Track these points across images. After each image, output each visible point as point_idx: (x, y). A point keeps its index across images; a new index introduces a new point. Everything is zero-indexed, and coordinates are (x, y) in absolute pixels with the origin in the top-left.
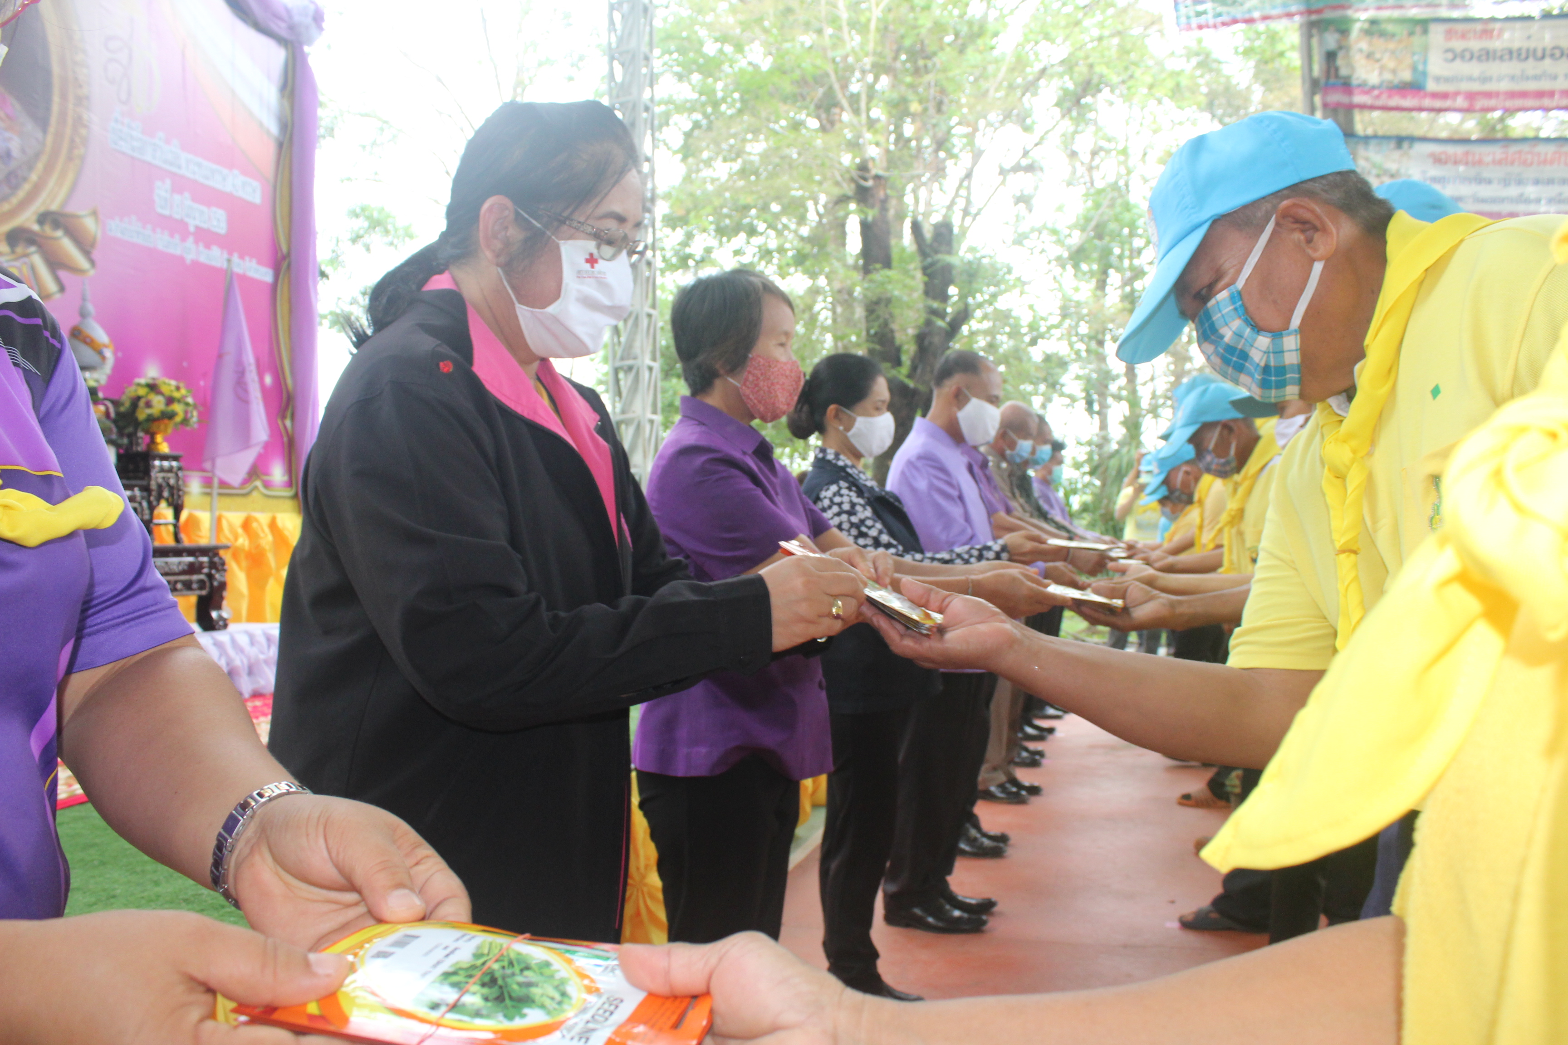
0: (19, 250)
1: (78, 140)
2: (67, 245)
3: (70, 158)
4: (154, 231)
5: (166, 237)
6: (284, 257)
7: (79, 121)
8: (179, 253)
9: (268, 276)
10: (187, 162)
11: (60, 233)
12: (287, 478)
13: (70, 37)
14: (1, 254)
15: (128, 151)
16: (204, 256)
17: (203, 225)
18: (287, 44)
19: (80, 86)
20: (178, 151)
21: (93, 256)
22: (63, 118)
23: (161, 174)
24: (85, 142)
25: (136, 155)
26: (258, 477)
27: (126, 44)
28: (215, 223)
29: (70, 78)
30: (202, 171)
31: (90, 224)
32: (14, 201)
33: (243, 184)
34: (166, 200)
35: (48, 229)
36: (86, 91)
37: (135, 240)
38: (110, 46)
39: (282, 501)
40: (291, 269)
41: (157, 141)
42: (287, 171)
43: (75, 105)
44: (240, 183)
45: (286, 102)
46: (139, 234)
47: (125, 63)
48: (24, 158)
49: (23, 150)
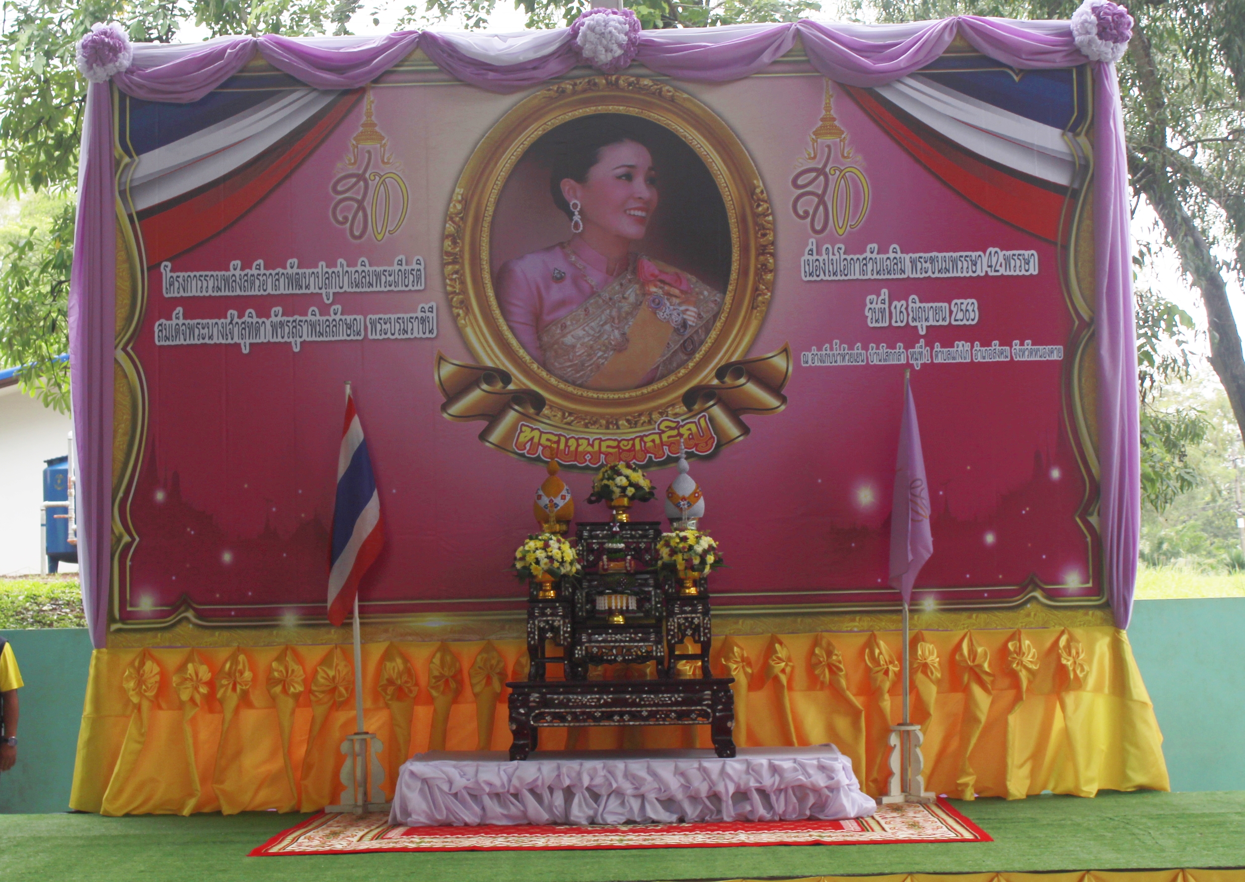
0: (696, 407)
1: (762, 287)
2: (753, 390)
3: (753, 307)
4: (865, 348)
5: (883, 349)
6: (1084, 325)
7: (764, 268)
8: (903, 361)
9: (1054, 353)
10: (913, 262)
11: (742, 380)
12: (1090, 585)
13: (751, 191)
14: (676, 415)
15: (827, 278)
16: (942, 356)
17: (941, 323)
18: (1081, 70)
19: (764, 235)
20: (899, 255)
21: (783, 392)
22: (744, 272)
23: (874, 286)
24: (771, 287)
25: (839, 278)
26: (1037, 587)
27: (821, 172)
28: (960, 316)
29: (752, 232)
30: (941, 264)
31: (780, 362)
32: (691, 365)
33: (1007, 260)
34: (882, 311)
35: (728, 380)
36: (770, 237)
37: (840, 363)
38: (800, 182)
39: (1081, 612)
40: (1095, 338)
41: (868, 254)
42: (1087, 222)
43: (758, 255)
44: (1001, 259)
45: (1082, 140)
46: (844, 356)
47: (820, 191)
48: (701, 323)
49: (700, 317)
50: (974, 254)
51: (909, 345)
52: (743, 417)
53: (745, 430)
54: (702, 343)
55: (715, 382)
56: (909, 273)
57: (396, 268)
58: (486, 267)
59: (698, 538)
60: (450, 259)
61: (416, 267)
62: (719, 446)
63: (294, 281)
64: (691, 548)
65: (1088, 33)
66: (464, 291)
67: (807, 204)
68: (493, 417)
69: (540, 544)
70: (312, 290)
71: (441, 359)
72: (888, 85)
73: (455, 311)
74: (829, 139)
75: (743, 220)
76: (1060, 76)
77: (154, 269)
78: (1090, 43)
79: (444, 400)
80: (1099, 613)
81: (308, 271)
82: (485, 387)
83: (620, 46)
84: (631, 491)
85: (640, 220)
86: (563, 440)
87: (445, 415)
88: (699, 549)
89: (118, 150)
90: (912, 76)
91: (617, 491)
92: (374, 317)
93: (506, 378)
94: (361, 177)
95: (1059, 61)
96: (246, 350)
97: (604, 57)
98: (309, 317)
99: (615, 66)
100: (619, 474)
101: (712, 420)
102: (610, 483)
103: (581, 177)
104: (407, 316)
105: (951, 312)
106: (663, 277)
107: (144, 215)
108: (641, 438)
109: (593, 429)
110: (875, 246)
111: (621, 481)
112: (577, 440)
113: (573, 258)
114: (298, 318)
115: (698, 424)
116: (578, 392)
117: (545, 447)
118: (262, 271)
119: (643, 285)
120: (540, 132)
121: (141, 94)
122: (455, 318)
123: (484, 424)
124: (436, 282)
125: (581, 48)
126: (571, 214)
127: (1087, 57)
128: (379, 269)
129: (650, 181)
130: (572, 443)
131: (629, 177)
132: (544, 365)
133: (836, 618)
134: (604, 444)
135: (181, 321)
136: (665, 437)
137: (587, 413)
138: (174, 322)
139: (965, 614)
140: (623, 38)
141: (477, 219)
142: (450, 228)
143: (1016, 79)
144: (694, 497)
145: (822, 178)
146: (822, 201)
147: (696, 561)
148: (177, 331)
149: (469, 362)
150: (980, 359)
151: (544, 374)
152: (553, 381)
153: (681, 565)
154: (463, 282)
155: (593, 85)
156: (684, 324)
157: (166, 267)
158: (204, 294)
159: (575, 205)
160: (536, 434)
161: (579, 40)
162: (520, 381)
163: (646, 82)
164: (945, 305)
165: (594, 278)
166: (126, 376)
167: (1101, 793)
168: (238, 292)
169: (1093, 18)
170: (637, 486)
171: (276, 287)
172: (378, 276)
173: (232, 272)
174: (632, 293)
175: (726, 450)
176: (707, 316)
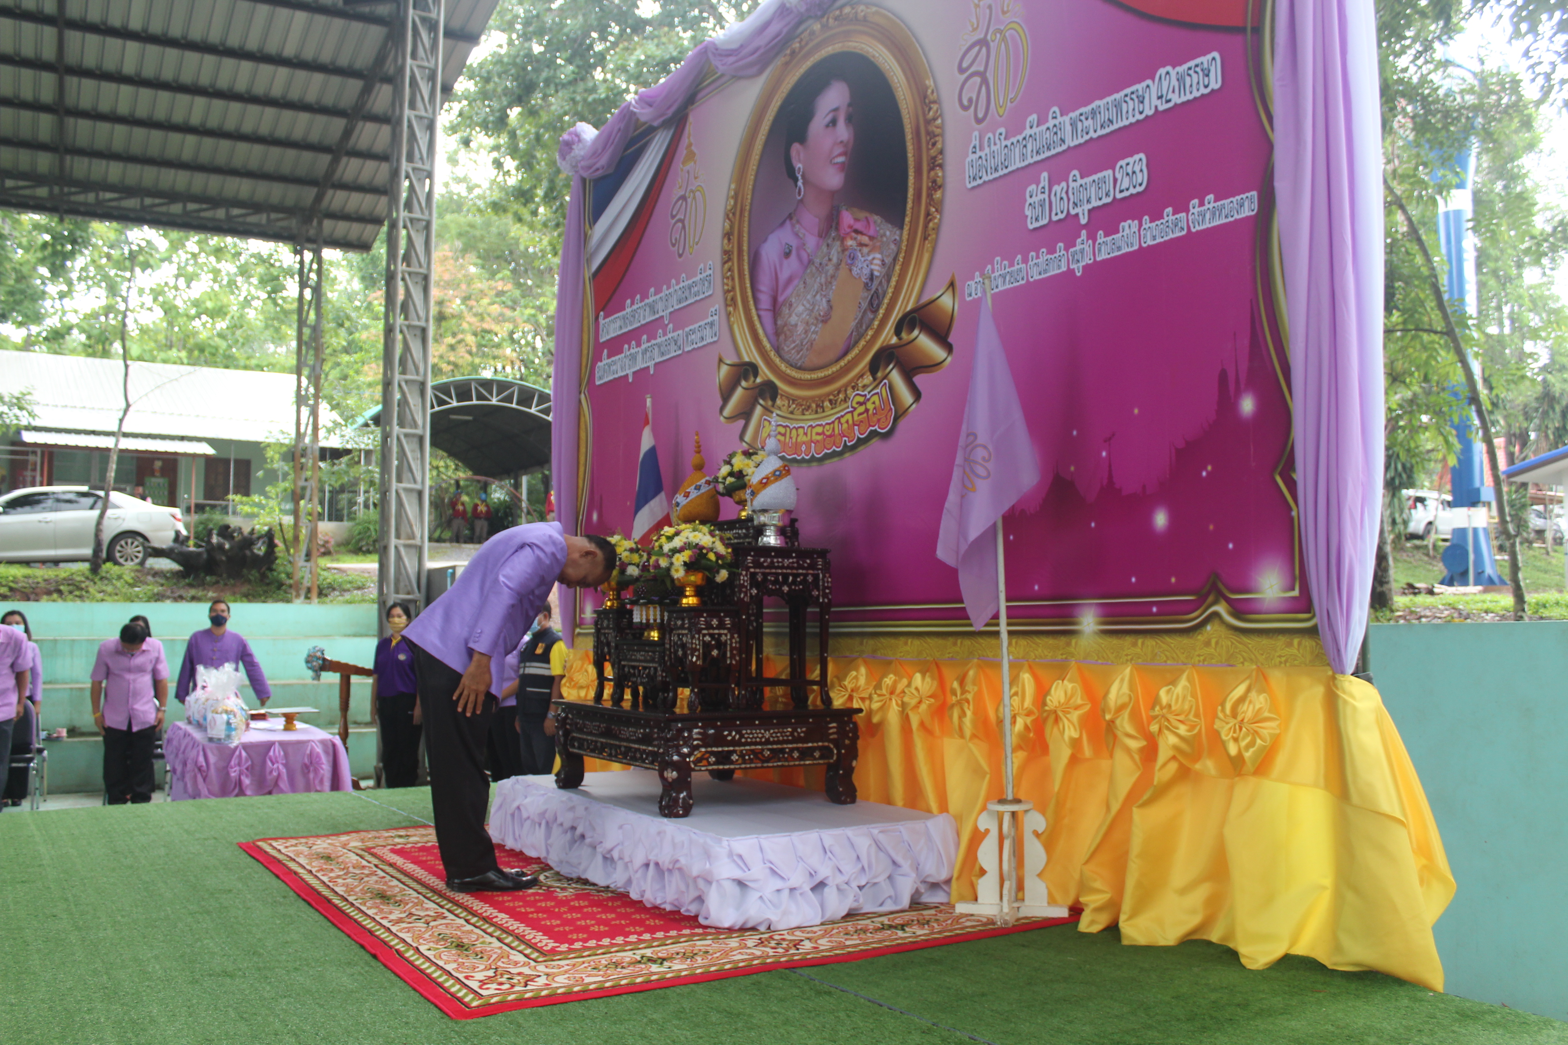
0: (879, 374)
1: (933, 210)
2: (924, 343)
4: (1025, 261)
5: (1043, 256)
7: (934, 186)
8: (1064, 269)
9: (1245, 206)
10: (1074, 124)
11: (916, 333)
13: (923, 95)
14: (864, 387)
15: (990, 177)
16: (1106, 248)
17: (1104, 201)
19: (934, 145)
20: (1059, 120)
21: (950, 339)
22: (917, 197)
23: (1029, 173)
24: (940, 207)
25: (1001, 173)
26: (1220, 597)
27: (983, 43)
28: (1126, 183)
29: (924, 146)
30: (1100, 119)
31: (947, 301)
33: (1181, 78)
34: (1042, 204)
35: (904, 335)
36: (939, 145)
37: (1001, 288)
38: (965, 65)
39: (1282, 640)
41: (1028, 132)
43: (930, 171)
44: (1175, 81)
46: (1004, 277)
47: (982, 69)
48: (884, 272)
49: (883, 264)
50: (1139, 87)
51: (1070, 244)
52: (917, 379)
53: (917, 394)
54: (884, 295)
55: (894, 340)
56: (1071, 142)
57: (699, 277)
60: (726, 258)
61: (709, 273)
62: (896, 419)
63: (652, 308)
66: (733, 288)
67: (971, 89)
68: (748, 414)
70: (660, 314)
71: (720, 361)
73: (728, 309)
75: (917, 131)
77: (597, 320)
79: (721, 402)
81: (658, 297)
82: (744, 383)
85: (842, 167)
87: (721, 418)
89: (587, 226)
92: (688, 329)
93: (756, 371)
94: (684, 198)
96: (631, 379)
98: (658, 340)
101: (891, 388)
103: (803, 138)
104: (703, 323)
105: (1115, 180)
106: (857, 225)
107: (595, 273)
108: (839, 420)
109: (807, 415)
110: (1034, 117)
112: (797, 429)
113: (797, 228)
114: (653, 342)
115: (881, 395)
118: (639, 305)
119: (842, 241)
122: (728, 317)
123: (742, 422)
124: (719, 284)
126: (796, 181)
128: (691, 282)
129: (848, 120)
131: (834, 122)
134: (814, 432)
135: (606, 362)
136: (856, 416)
137: (803, 399)
138: (603, 362)
139: (1129, 639)
141: (742, 212)
142: (727, 226)
145: (984, 50)
146: (985, 81)
148: (605, 371)
149: (735, 359)
150: (1150, 242)
151: (777, 360)
154: (733, 279)
156: (872, 277)
157: (602, 317)
158: (615, 334)
159: (799, 169)
162: (763, 372)
164: (1109, 173)
165: (810, 245)
166: (585, 416)
168: (629, 328)
171: (645, 317)
172: (690, 289)
173: (627, 311)
174: (835, 253)
175: (902, 423)
176: (888, 261)
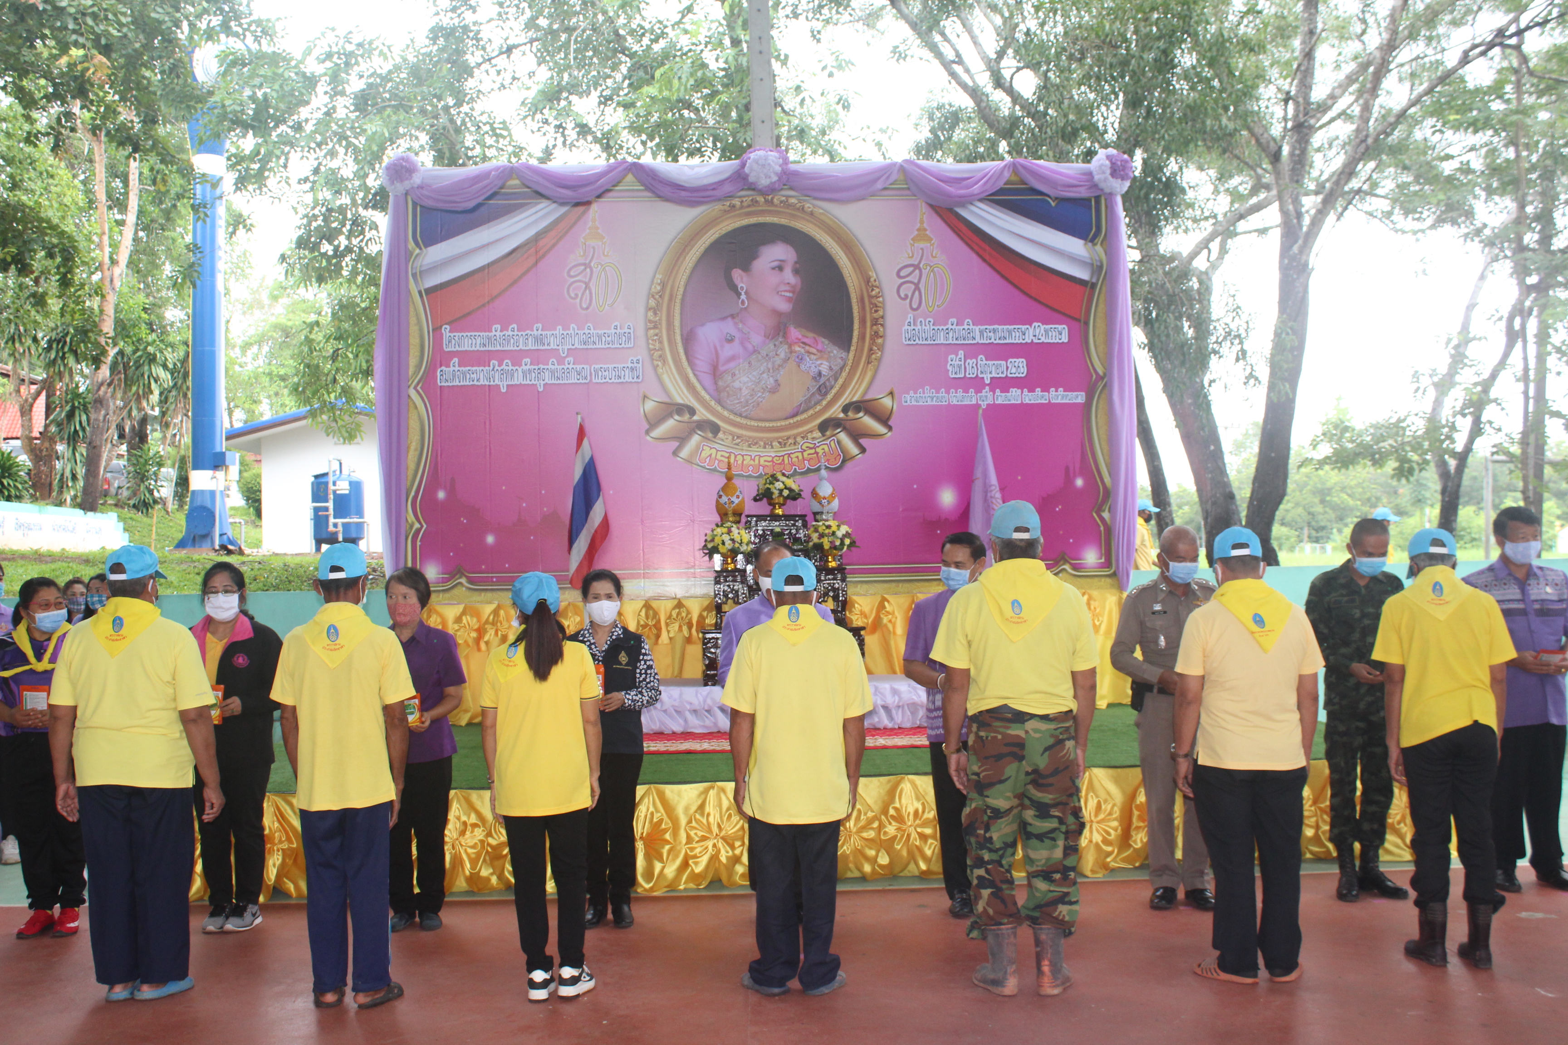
0: (828, 433)
1: (875, 348)
2: (869, 422)
3: (868, 362)
4: (948, 392)
5: (960, 393)
6: (1100, 378)
7: (876, 335)
8: (974, 402)
9: (1079, 398)
10: (981, 332)
11: (861, 414)
12: (1103, 560)
13: (868, 281)
14: (813, 439)
15: (921, 342)
16: (1001, 398)
17: (1000, 375)
18: (1098, 199)
19: (876, 311)
20: (971, 327)
21: (890, 423)
22: (862, 337)
23: (953, 348)
24: (881, 348)
25: (929, 342)
26: (1066, 561)
27: (917, 267)
28: (1014, 370)
29: (868, 309)
30: (998, 335)
31: (887, 402)
32: (824, 403)
33: (1046, 331)
34: (960, 366)
35: (851, 414)
36: (881, 313)
37: (929, 403)
38: (902, 274)
39: (1096, 579)
40: (1108, 387)
41: (950, 326)
42: (1102, 306)
43: (872, 325)
44: (1042, 331)
45: (1098, 248)
46: (932, 398)
47: (916, 281)
48: (832, 373)
49: (831, 369)
50: (1024, 327)
51: (978, 391)
52: (863, 441)
53: (863, 450)
54: (832, 388)
55: (842, 415)
56: (978, 340)
57: (614, 331)
58: (678, 331)
59: (839, 526)
60: (652, 325)
61: (627, 331)
62: (844, 461)
63: (539, 340)
64: (834, 533)
65: (1104, 173)
66: (662, 349)
67: (907, 290)
68: (682, 439)
69: (725, 530)
70: (552, 346)
71: (645, 397)
72: (963, 205)
73: (656, 363)
74: (922, 244)
75: (862, 300)
76: (1083, 203)
77: (437, 330)
78: (1105, 180)
79: (647, 426)
80: (1108, 580)
81: (549, 333)
82: (677, 417)
83: (776, 174)
84: (786, 493)
85: (789, 299)
86: (733, 456)
87: (648, 438)
88: (839, 534)
89: (411, 244)
90: (981, 200)
91: (776, 493)
92: (598, 366)
93: (692, 411)
94: (587, 265)
95: (1083, 193)
96: (504, 390)
97: (764, 182)
98: (550, 366)
99: (771, 190)
100: (778, 480)
101: (839, 442)
102: (771, 486)
103: (746, 267)
104: (620, 366)
105: (1007, 368)
106: (805, 340)
107: (430, 291)
108: (789, 455)
109: (754, 448)
110: (954, 320)
111: (779, 485)
112: (743, 456)
113: (740, 326)
114: (542, 366)
115: (829, 446)
116: (744, 421)
117: (720, 461)
118: (516, 333)
119: (790, 346)
120: (717, 236)
121: (430, 203)
122: (655, 368)
123: (675, 444)
124: (642, 342)
125: (747, 176)
126: (739, 295)
127: (1102, 190)
128: (601, 332)
129: (796, 272)
130: (739, 458)
131: (780, 268)
132: (719, 402)
133: (927, 584)
134: (762, 460)
135: (457, 368)
136: (805, 454)
137: (750, 437)
138: (452, 369)
140: (778, 169)
141: (671, 298)
142: (652, 303)
143: (1053, 204)
144: (832, 496)
145: (917, 271)
146: (917, 288)
147: (838, 543)
148: (454, 376)
149: (665, 399)
150: (1027, 401)
151: (719, 408)
152: (726, 413)
153: (827, 546)
154: (661, 342)
155: (755, 202)
156: (820, 374)
157: (446, 330)
158: (473, 348)
159: (742, 288)
160: (714, 451)
161: (747, 170)
162: (702, 414)
163: (793, 201)
164: (1003, 363)
165: (756, 339)
166: (416, 408)
167: (1110, 706)
168: (498, 348)
169: (1108, 163)
170: (790, 490)
171: (526, 344)
172: (599, 337)
173: (494, 333)
174: (783, 351)
175: (849, 464)
176: (836, 368)
